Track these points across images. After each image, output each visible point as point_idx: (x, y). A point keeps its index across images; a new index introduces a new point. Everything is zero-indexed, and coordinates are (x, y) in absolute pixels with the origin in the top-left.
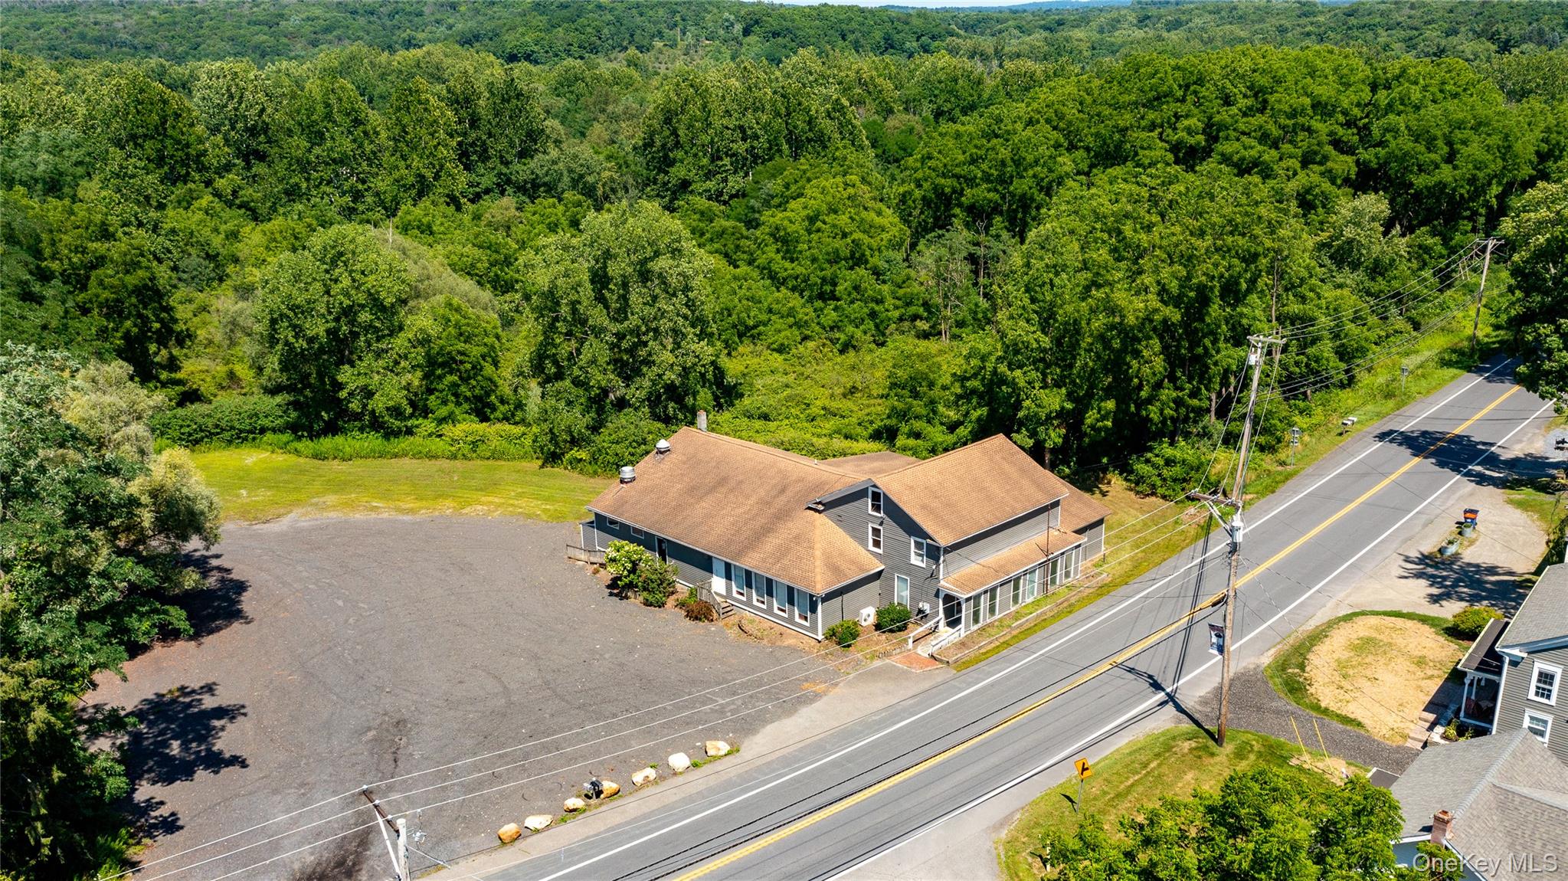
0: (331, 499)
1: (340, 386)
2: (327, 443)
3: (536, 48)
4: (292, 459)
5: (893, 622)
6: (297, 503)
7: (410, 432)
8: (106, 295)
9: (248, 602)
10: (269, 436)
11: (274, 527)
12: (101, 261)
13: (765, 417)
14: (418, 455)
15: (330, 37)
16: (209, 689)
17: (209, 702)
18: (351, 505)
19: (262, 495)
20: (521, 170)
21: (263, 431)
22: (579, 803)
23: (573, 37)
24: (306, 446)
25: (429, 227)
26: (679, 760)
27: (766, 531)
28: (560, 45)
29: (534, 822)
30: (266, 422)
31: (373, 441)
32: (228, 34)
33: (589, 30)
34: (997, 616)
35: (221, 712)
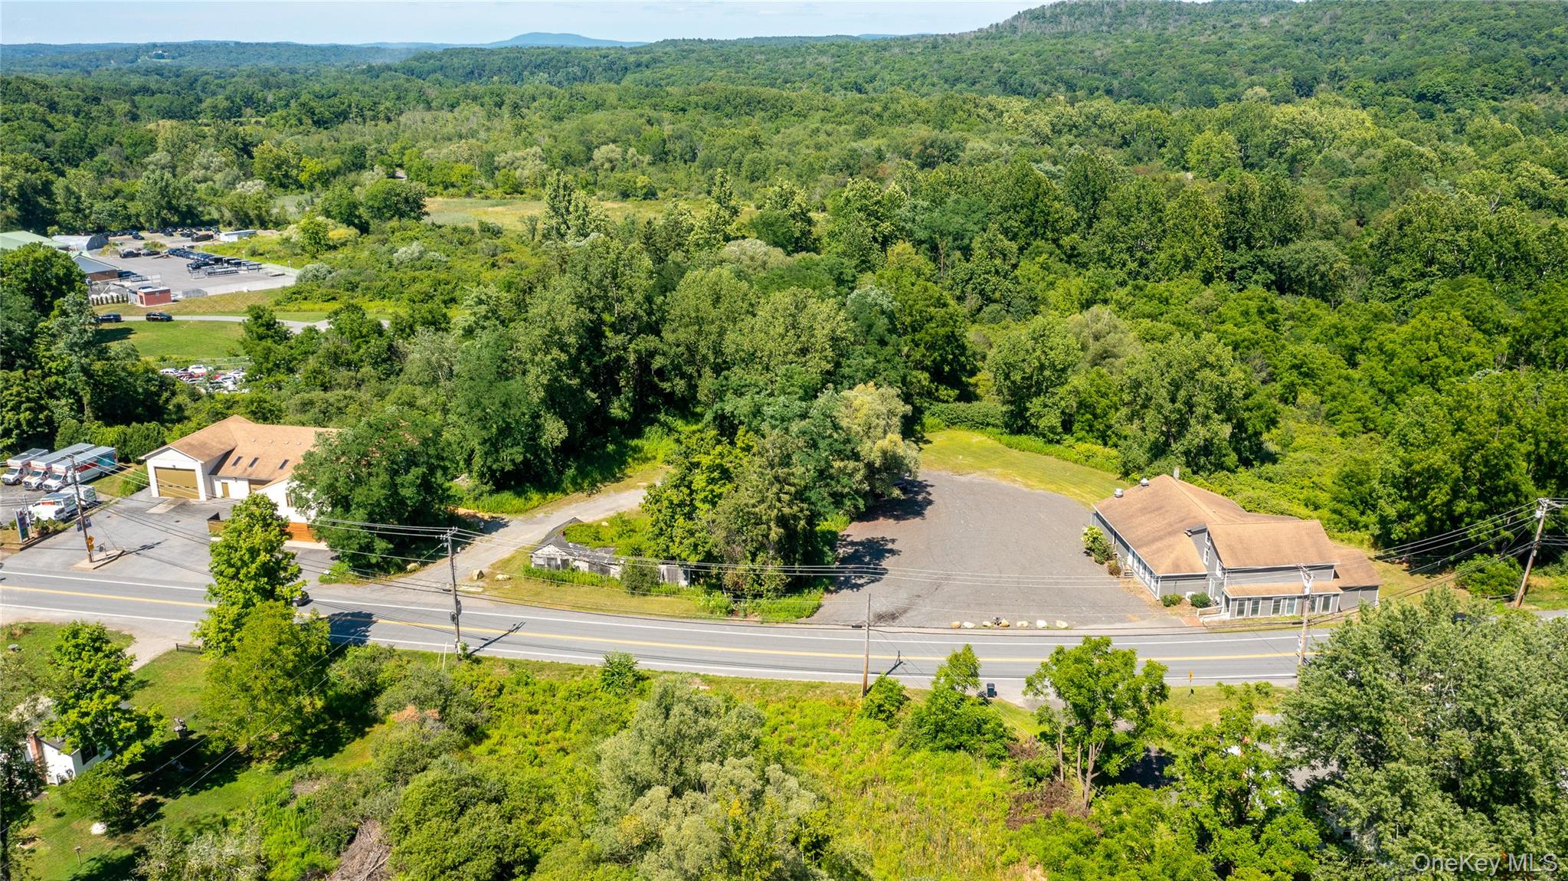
0: (998, 470)
1: (1027, 409)
2: (1016, 439)
3: (1446, 89)
4: (996, 444)
5: (1201, 602)
6: (981, 469)
7: (1058, 442)
8: (928, 338)
9: (929, 511)
10: (990, 429)
11: (963, 479)
12: (931, 319)
13: (1270, 480)
14: (1058, 457)
15: (1266, 66)
16: (893, 541)
17: (890, 546)
18: (1005, 476)
19: (970, 460)
20: (1275, 254)
21: (988, 424)
22: (989, 624)
23: (1491, 78)
24: (1006, 438)
25: (1167, 300)
26: (1041, 623)
27: (1160, 538)
28: (1474, 85)
29: (967, 624)
30: (991, 421)
31: (1039, 442)
32: (1181, 62)
33: (1510, 71)
34: (1259, 616)
35: (892, 552)
